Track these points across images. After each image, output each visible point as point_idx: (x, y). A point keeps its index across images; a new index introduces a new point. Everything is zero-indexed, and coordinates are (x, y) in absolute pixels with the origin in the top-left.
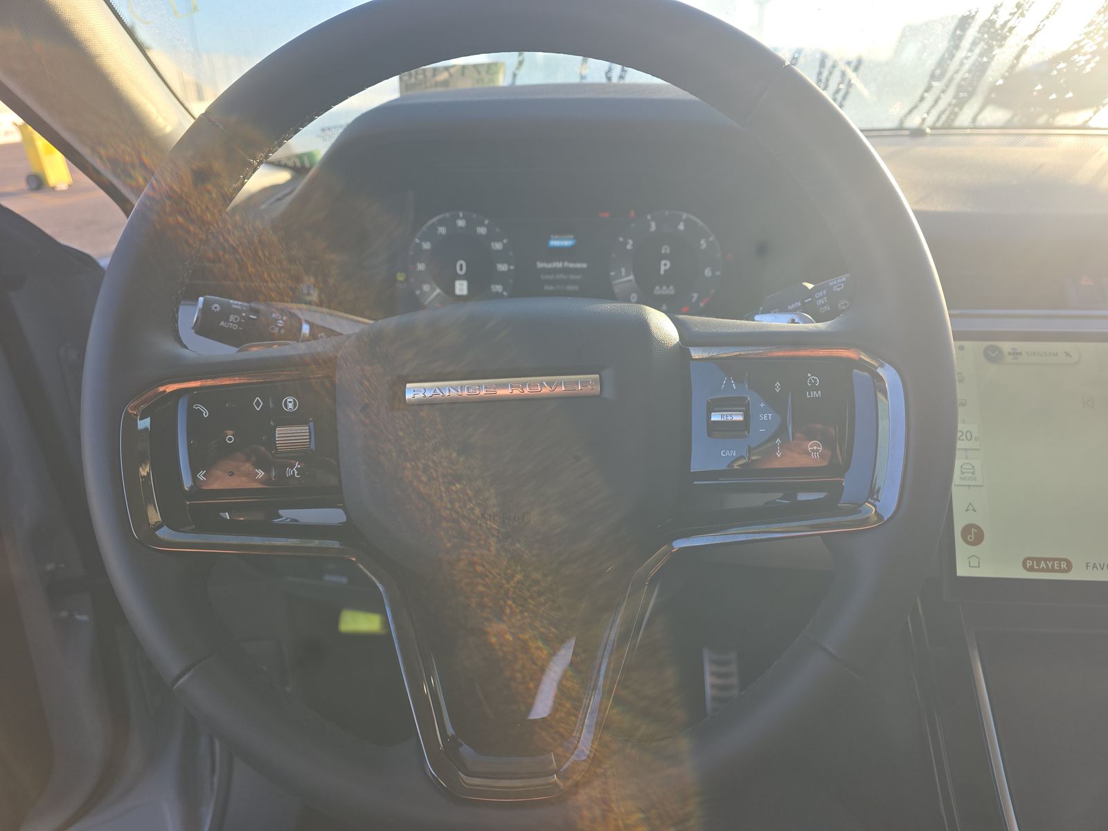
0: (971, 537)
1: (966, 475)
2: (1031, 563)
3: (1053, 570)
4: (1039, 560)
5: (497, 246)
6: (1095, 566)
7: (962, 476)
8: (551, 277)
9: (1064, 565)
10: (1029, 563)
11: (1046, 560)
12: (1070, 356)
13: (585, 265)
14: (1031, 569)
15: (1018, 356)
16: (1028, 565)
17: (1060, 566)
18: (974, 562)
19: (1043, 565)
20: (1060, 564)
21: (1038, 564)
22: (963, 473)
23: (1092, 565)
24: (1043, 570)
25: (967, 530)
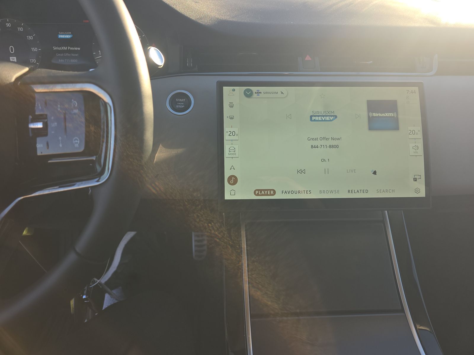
0: (232, 181)
1: (231, 152)
2: (258, 192)
3: (267, 195)
4: (261, 190)
5: (30, 38)
6: (286, 192)
7: (229, 153)
8: (62, 55)
9: (272, 192)
10: (257, 192)
11: (264, 190)
12: (283, 94)
13: (79, 49)
14: (258, 195)
15: (259, 94)
16: (256, 193)
17: (270, 193)
18: (233, 193)
19: (263, 192)
20: (270, 192)
21: (261, 193)
22: (230, 151)
23: (284, 192)
24: (263, 195)
25: (230, 178)
